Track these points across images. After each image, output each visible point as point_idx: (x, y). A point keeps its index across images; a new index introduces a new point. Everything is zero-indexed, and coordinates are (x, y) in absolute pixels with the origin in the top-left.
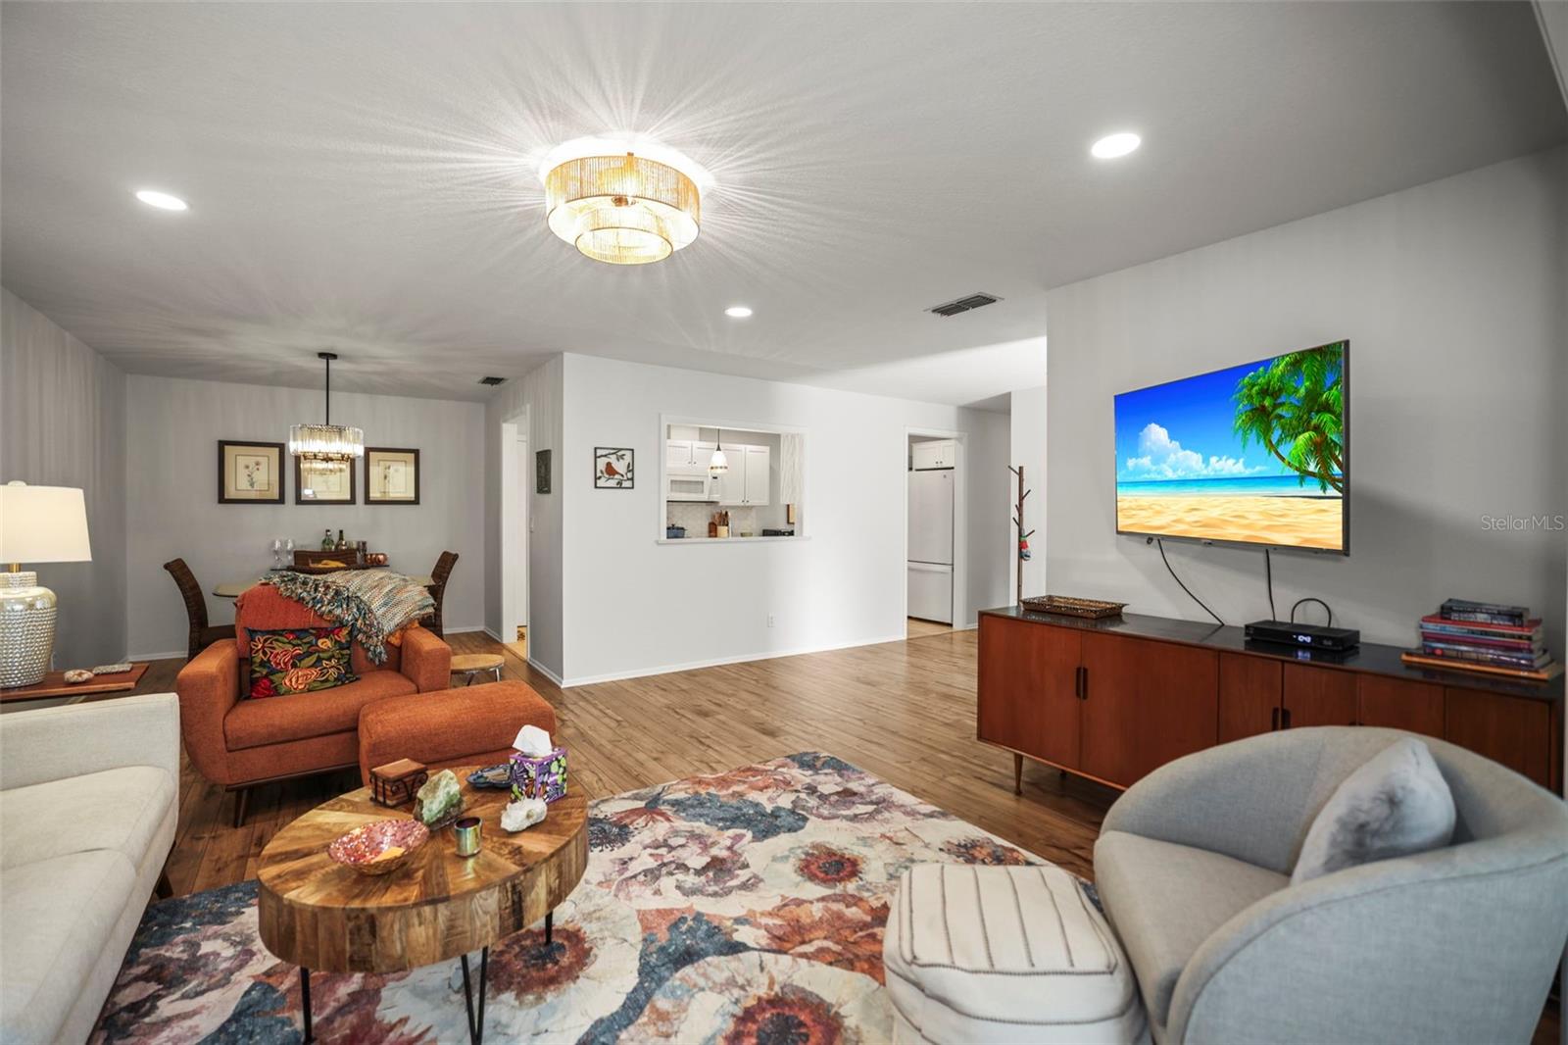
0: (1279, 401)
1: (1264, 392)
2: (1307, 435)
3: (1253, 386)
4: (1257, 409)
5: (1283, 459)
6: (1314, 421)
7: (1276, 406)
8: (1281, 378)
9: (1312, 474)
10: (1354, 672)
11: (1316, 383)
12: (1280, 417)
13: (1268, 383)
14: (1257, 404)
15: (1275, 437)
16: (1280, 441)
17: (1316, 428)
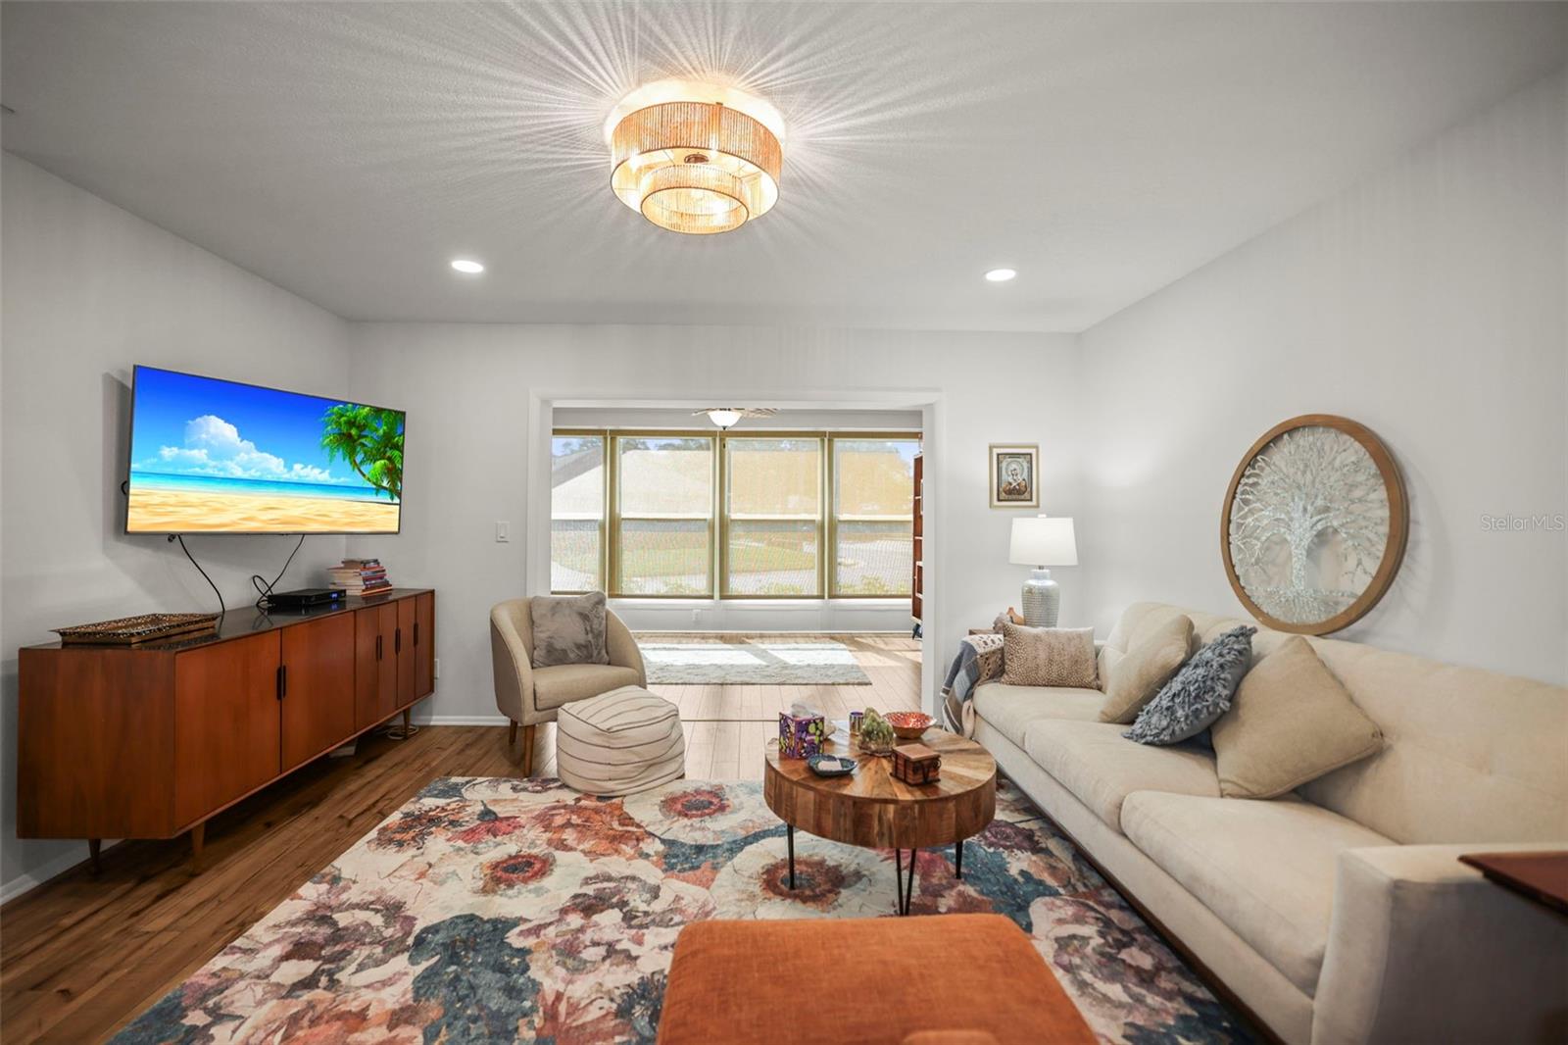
0: (364, 433)
1: (351, 423)
2: (383, 462)
3: (342, 416)
4: (343, 434)
5: (364, 475)
6: (388, 454)
7: (360, 437)
8: (366, 418)
9: (385, 488)
10: (397, 601)
11: (391, 429)
12: (363, 445)
13: (355, 418)
14: (344, 430)
15: (359, 458)
16: (361, 462)
17: (389, 459)
